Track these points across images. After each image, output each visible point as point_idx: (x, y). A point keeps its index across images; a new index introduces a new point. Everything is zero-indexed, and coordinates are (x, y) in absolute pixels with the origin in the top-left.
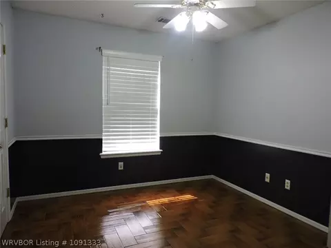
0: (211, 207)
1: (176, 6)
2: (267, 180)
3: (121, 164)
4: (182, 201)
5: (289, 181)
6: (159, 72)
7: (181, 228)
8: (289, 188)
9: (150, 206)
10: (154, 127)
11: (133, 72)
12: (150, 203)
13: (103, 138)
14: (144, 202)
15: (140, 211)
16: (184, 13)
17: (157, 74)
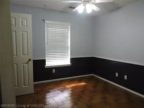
0: (93, 88)
1: (79, 2)
2: (117, 76)
3: (54, 70)
4: (81, 85)
5: (126, 76)
6: (69, 30)
7: (82, 97)
8: (126, 79)
9: (67, 88)
10: (68, 54)
11: (59, 30)
12: (67, 86)
13: (46, 59)
14: (65, 86)
15: (63, 90)
16: (82, 5)
17: (68, 31)
